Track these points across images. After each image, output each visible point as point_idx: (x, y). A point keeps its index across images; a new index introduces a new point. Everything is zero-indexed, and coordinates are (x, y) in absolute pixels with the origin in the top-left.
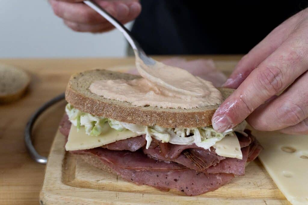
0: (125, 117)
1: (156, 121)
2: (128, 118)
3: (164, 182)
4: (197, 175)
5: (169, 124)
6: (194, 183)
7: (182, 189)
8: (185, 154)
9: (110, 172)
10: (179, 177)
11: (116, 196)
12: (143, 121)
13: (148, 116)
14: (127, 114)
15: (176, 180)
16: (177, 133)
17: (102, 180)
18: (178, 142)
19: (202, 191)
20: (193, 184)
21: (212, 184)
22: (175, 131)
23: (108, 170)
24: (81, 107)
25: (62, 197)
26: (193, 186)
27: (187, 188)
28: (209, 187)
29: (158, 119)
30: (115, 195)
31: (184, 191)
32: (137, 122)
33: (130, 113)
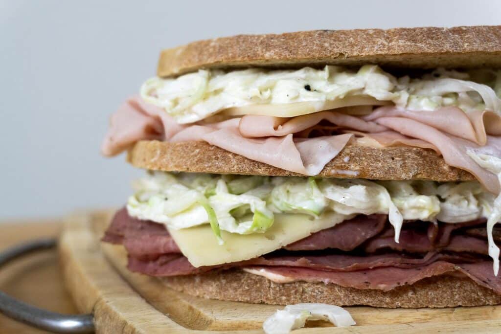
0: (343, 165)
1: (416, 167)
2: (352, 167)
5: (444, 174)
12: (389, 170)
13: (397, 159)
24: (221, 164)
29: (421, 162)
32: (376, 171)
33: (354, 156)
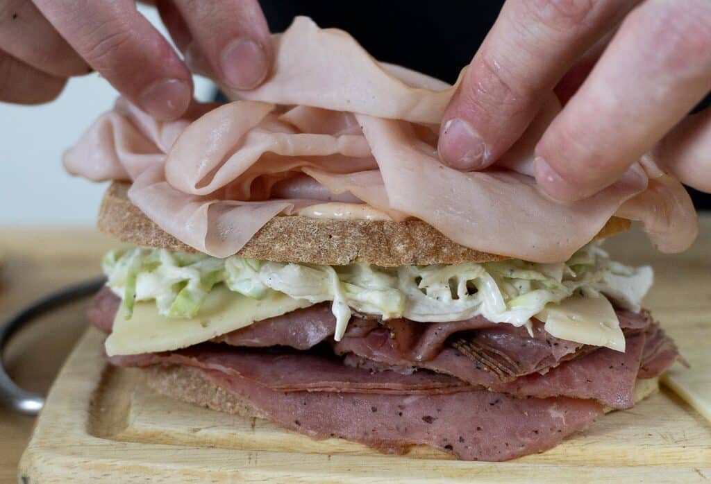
0: (266, 244)
1: (356, 248)
2: (277, 247)
3: (394, 427)
4: (492, 404)
5: (397, 257)
6: (482, 427)
7: (446, 444)
8: (455, 345)
9: (231, 411)
10: (439, 410)
11: (250, 459)
12: (319, 252)
13: (334, 237)
14: (273, 237)
15: (428, 419)
16: (428, 290)
17: (206, 428)
18: (433, 315)
19: (508, 452)
20: (479, 429)
21: (536, 432)
22: (422, 285)
23: (226, 406)
25: (85, 462)
26: (478, 435)
27: (461, 440)
28: (527, 440)
30: (248, 457)
31: (454, 448)
32: (302, 254)
33: (281, 233)
